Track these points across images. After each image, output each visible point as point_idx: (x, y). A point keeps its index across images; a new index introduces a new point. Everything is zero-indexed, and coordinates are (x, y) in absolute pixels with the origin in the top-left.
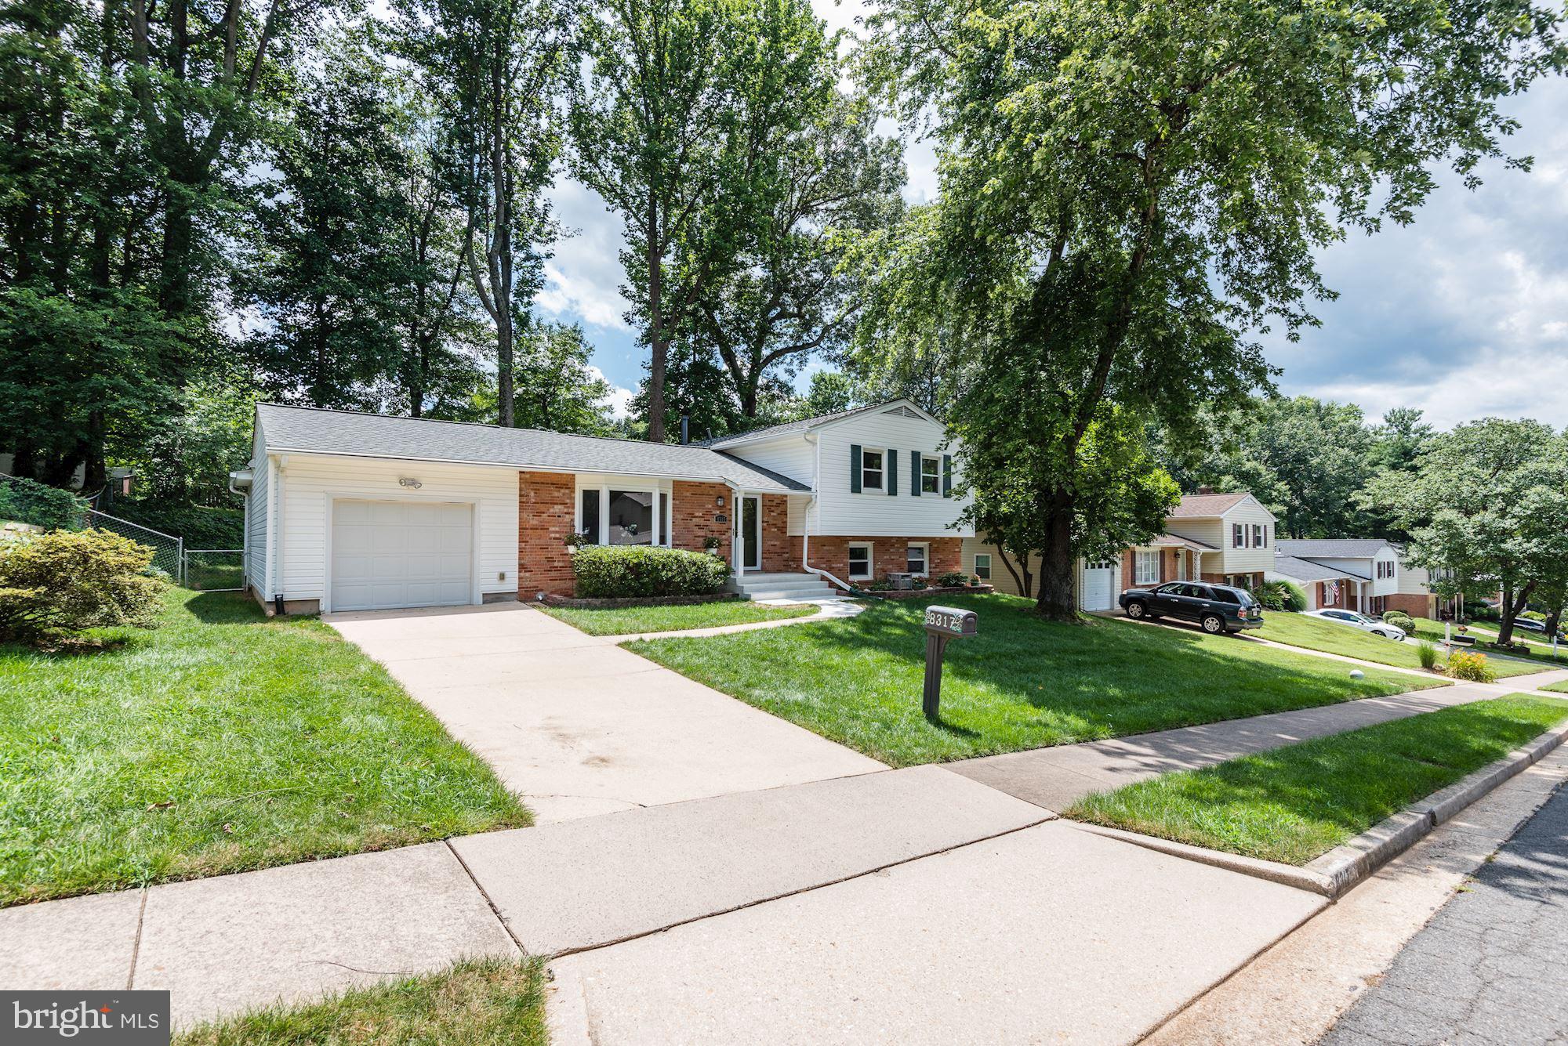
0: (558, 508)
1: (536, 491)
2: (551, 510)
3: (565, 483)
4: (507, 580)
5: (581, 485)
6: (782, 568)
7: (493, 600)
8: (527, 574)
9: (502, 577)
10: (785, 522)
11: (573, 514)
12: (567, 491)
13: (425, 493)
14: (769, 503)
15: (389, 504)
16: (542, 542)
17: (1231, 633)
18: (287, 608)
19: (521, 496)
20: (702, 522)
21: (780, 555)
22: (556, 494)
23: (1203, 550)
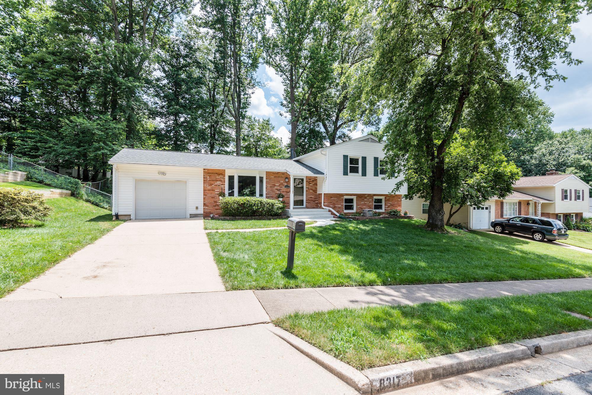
0: (218, 183)
1: (210, 176)
2: (216, 183)
3: (221, 173)
4: (199, 209)
5: (228, 174)
6: (315, 207)
7: (194, 216)
8: (207, 207)
9: (197, 208)
10: (317, 188)
11: (225, 185)
12: (222, 176)
13: (168, 177)
14: (309, 180)
15: (156, 181)
16: (212, 195)
17: (550, 241)
18: (120, 218)
19: (204, 178)
20: (279, 188)
21: (314, 201)
22: (218, 177)
23: (542, 201)
